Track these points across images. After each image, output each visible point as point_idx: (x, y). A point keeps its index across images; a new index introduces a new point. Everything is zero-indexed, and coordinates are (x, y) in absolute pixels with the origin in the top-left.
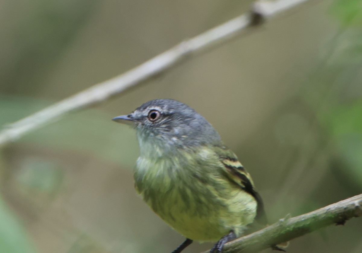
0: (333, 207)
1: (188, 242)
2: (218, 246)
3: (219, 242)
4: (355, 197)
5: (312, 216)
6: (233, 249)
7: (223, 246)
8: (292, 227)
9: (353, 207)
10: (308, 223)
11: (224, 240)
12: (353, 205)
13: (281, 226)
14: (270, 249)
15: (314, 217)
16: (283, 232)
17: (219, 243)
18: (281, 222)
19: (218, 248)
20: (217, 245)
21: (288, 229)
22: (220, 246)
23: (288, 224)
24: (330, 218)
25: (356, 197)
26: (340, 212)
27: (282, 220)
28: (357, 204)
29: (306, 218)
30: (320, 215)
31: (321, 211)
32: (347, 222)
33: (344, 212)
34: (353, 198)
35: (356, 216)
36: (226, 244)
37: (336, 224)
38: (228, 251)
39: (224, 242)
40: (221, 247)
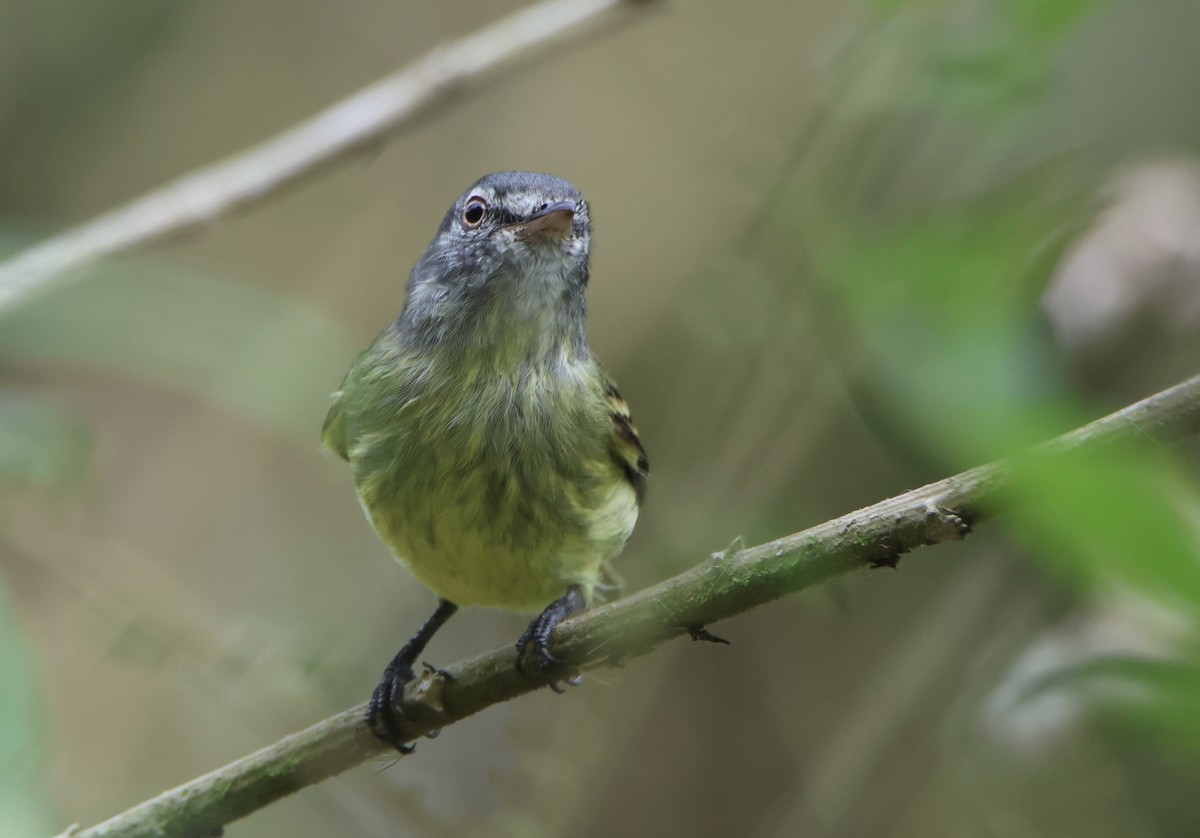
0: (863, 517)
1: (446, 610)
2: (539, 629)
3: (541, 617)
4: (927, 489)
5: (806, 542)
6: (580, 637)
7: (553, 630)
8: (749, 574)
9: (921, 517)
10: (794, 562)
11: (556, 613)
12: (922, 509)
13: (717, 572)
14: (688, 636)
15: (810, 547)
16: (723, 589)
17: (541, 624)
18: (718, 559)
19: (541, 637)
20: (535, 625)
21: (735, 579)
22: (543, 631)
23: (734, 568)
24: (856, 548)
25: (929, 488)
26: (883, 531)
27: (720, 555)
28: (932, 509)
29: (788, 550)
30: (826, 540)
31: (829, 530)
32: (905, 559)
33: (896, 531)
34: (919, 491)
35: (930, 542)
36: (562, 625)
37: (869, 565)
38: (568, 643)
39: (554, 618)
40: (547, 632)
